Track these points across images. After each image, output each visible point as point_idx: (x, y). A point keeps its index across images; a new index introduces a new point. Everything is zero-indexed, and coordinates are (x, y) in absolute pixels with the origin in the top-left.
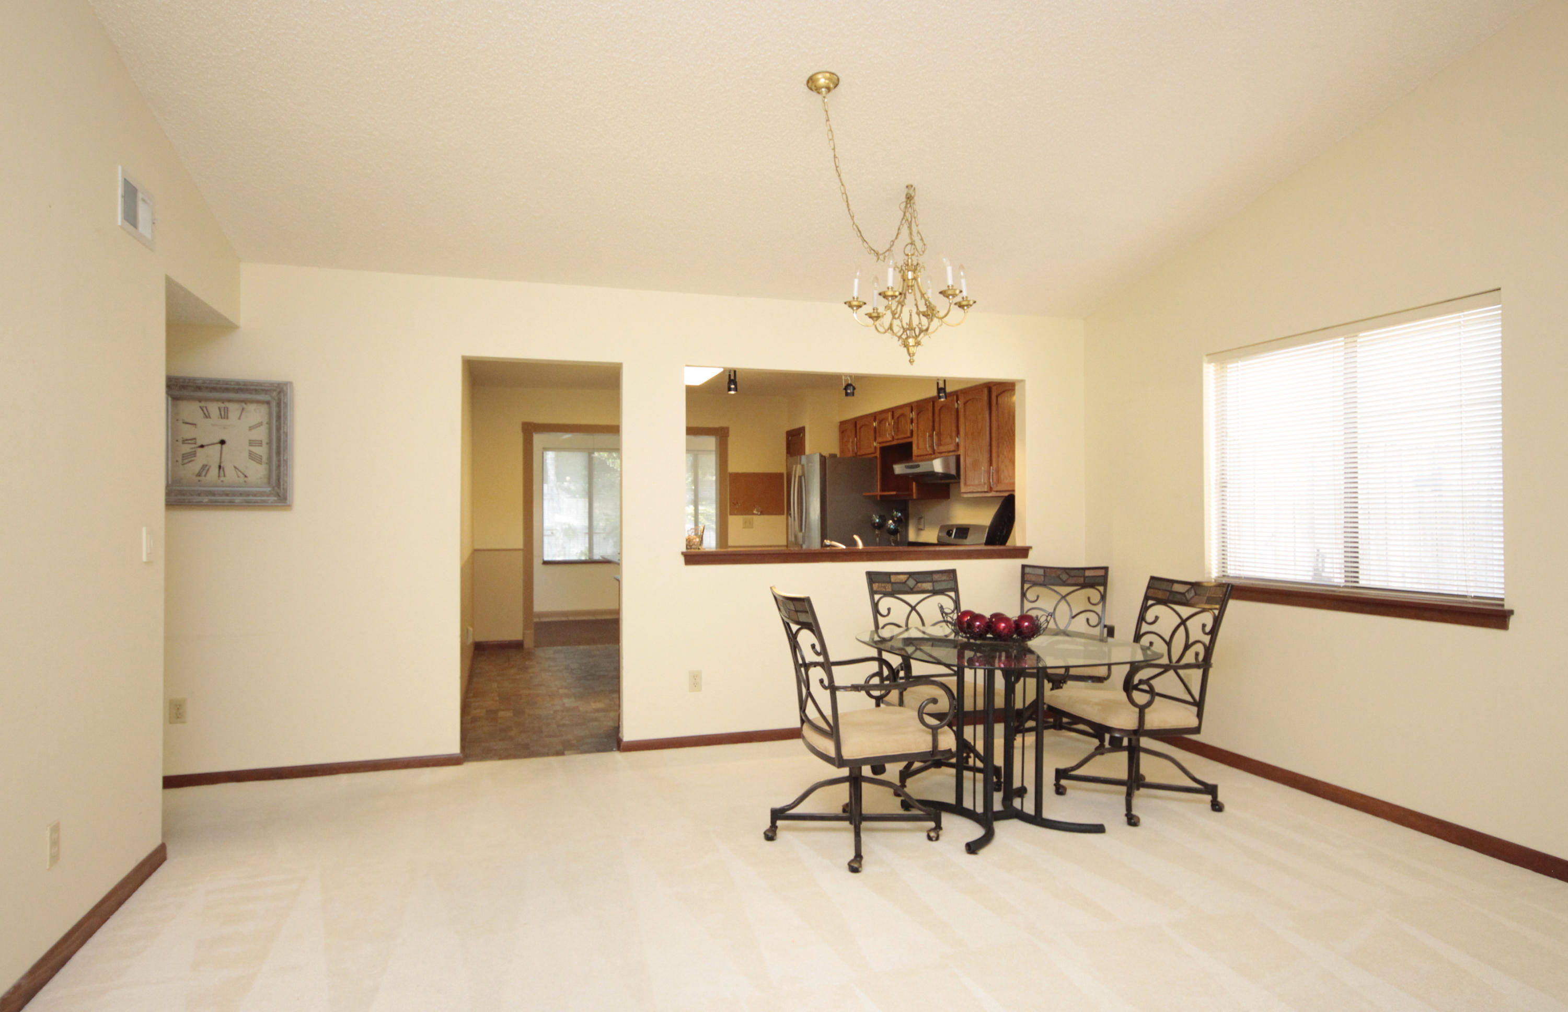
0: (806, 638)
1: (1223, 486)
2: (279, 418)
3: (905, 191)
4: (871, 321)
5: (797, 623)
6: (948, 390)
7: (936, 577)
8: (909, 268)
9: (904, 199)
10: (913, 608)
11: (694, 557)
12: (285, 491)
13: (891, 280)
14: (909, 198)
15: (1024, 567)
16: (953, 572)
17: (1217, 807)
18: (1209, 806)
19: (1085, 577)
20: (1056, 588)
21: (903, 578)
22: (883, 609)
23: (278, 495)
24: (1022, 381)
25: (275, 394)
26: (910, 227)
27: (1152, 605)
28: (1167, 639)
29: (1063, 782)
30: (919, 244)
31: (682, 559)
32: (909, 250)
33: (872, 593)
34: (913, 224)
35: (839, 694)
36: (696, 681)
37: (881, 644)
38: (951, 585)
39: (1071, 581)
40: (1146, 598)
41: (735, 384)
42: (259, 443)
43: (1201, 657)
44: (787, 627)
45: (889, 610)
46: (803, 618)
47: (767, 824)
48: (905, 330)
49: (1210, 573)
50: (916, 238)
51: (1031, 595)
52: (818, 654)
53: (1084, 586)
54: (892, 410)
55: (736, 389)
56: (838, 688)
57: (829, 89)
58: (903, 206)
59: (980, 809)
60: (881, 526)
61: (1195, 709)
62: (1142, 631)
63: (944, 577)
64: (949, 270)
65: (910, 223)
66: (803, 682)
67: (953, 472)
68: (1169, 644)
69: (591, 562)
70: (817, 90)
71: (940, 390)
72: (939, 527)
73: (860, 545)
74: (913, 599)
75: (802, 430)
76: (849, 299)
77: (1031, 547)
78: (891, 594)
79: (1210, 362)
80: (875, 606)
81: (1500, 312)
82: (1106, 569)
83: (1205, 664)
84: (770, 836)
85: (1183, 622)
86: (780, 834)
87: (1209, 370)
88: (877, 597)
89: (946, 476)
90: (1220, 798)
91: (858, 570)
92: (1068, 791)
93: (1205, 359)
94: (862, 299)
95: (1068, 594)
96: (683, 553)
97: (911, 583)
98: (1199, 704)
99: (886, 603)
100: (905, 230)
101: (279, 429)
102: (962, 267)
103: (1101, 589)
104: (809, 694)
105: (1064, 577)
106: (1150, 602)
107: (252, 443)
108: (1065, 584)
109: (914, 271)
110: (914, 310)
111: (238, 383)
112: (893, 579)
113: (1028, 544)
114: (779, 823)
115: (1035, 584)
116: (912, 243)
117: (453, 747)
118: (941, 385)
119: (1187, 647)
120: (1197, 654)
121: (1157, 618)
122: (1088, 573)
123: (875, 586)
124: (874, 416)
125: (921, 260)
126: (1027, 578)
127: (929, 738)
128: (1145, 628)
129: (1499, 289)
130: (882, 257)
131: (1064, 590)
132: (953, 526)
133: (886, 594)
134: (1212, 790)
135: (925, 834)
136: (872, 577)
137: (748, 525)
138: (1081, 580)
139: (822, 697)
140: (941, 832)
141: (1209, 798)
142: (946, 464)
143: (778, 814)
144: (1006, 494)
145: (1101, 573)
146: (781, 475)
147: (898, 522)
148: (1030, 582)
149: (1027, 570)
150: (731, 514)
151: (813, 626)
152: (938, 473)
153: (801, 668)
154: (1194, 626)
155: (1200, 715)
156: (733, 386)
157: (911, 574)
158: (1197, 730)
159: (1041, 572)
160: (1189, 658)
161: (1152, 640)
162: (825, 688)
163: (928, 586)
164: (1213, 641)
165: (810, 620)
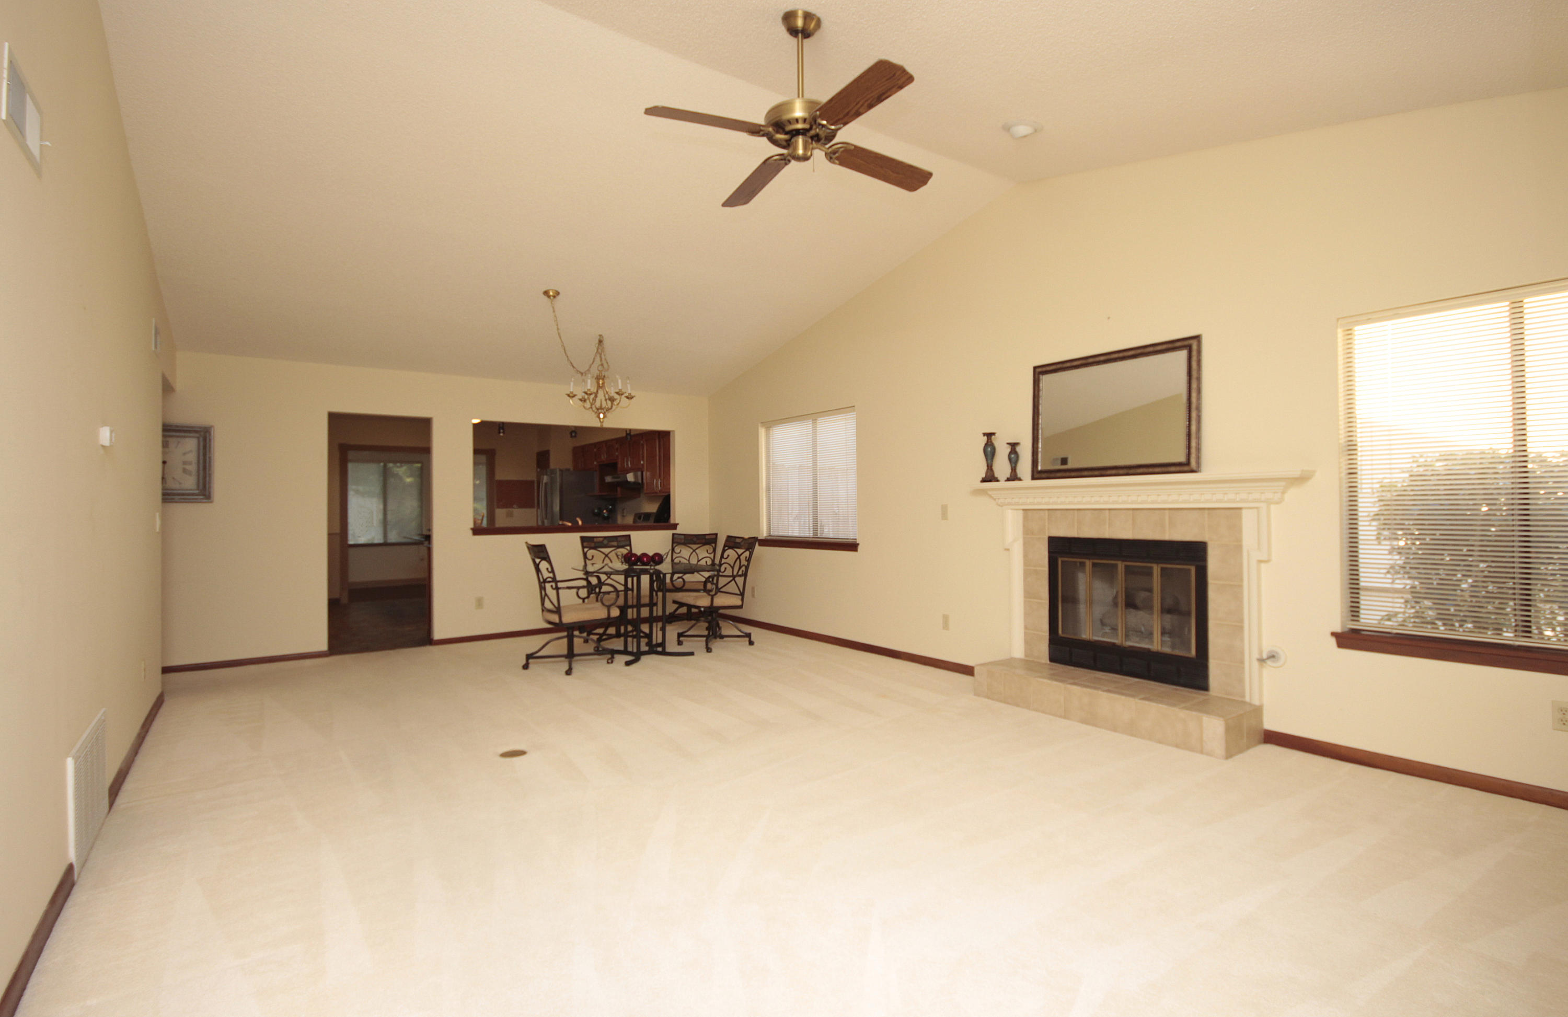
0: (544, 565)
1: (768, 489)
2: (205, 447)
3: (598, 337)
4: (581, 402)
5: (539, 558)
6: (632, 434)
7: (619, 539)
8: (600, 379)
9: (597, 341)
10: (607, 556)
11: (477, 531)
12: (210, 493)
13: (590, 385)
14: (600, 342)
15: (673, 534)
16: (629, 536)
17: (751, 643)
18: (748, 643)
19: (705, 539)
20: (690, 545)
21: (601, 539)
22: (589, 556)
23: (204, 495)
24: (674, 431)
25: (202, 433)
26: (601, 357)
27: (727, 549)
28: (732, 565)
29: (681, 639)
30: (605, 365)
31: (471, 532)
32: (600, 368)
33: (583, 547)
34: (603, 354)
35: (561, 591)
36: (480, 603)
37: (587, 573)
38: (628, 543)
39: (698, 541)
40: (725, 546)
41: (503, 429)
42: (190, 463)
43: (744, 573)
44: (534, 561)
45: (593, 557)
46: (542, 555)
47: (524, 662)
48: (598, 409)
49: (763, 534)
50: (604, 362)
51: (677, 550)
52: (550, 572)
53: (704, 544)
54: (606, 442)
55: (503, 433)
56: (560, 588)
57: (554, 297)
58: (597, 345)
59: (635, 650)
60: (599, 514)
61: (740, 597)
62: (722, 562)
63: (623, 539)
64: (620, 381)
65: (601, 354)
66: (542, 588)
67: (640, 481)
68: (733, 568)
69: (385, 544)
70: (549, 296)
71: (627, 434)
72: (633, 515)
73: (580, 523)
74: (606, 550)
75: (547, 452)
76: (569, 393)
77: (678, 524)
78: (595, 548)
79: (762, 426)
80: (585, 555)
81: (855, 416)
82: (716, 534)
83: (745, 575)
84: (526, 667)
85: (739, 557)
86: (531, 666)
87: (762, 432)
88: (586, 550)
89: (635, 483)
90: (752, 639)
91: (575, 538)
92: (684, 643)
93: (760, 425)
94: (575, 393)
95: (697, 549)
96: (472, 529)
97: (605, 542)
98: (742, 594)
99: (591, 553)
100: (598, 359)
101: (205, 455)
102: (628, 378)
103: (713, 545)
104: (546, 595)
105: (695, 539)
106: (726, 548)
107: (185, 463)
108: (695, 543)
109: (603, 379)
110: (604, 399)
111: (177, 426)
112: (595, 540)
113: (677, 522)
114: (530, 661)
115: (679, 544)
116: (602, 365)
117: (324, 647)
118: (628, 432)
119: (740, 568)
120: (743, 571)
121: (728, 556)
122: (707, 537)
123: (585, 544)
124: (595, 445)
125: (606, 374)
126: (675, 540)
127: (606, 612)
128: (723, 561)
129: (854, 406)
130: (584, 374)
131: (694, 547)
132: (642, 513)
133: (591, 548)
134: (748, 635)
135: (606, 661)
136: (582, 538)
137: (510, 515)
138: (704, 541)
139: (551, 593)
140: (614, 660)
141: (747, 639)
142: (636, 477)
143: (529, 657)
144: (667, 494)
145: (714, 536)
146: (532, 482)
147: (609, 511)
148: (676, 542)
149: (675, 536)
150: (498, 507)
151: (547, 558)
152: (630, 482)
153: (542, 584)
154: (743, 557)
155: (742, 600)
156: (502, 431)
157: (605, 538)
158: (741, 607)
159: (683, 537)
160: (740, 573)
161: (726, 567)
162: (554, 589)
163: (615, 544)
164: (748, 564)
165: (546, 556)
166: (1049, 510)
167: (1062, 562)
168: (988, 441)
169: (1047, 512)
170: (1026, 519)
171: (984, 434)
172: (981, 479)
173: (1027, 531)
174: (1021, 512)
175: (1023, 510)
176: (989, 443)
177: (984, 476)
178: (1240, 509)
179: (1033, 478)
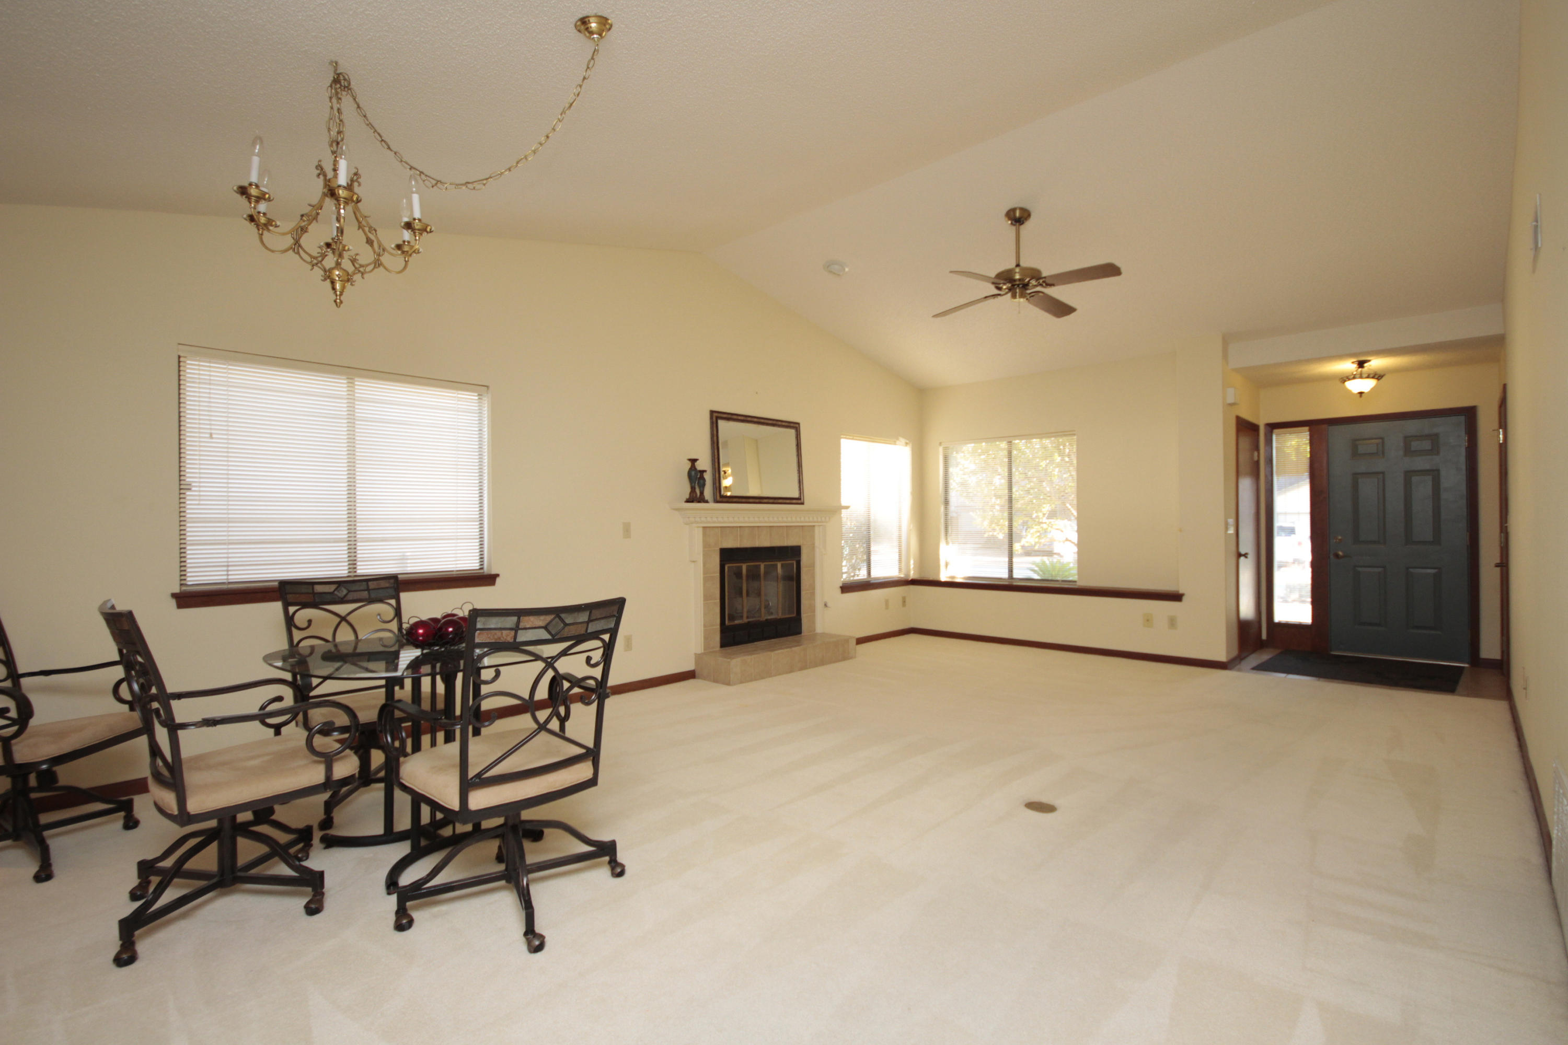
166: (721, 527)
167: (728, 567)
168: (692, 466)
169: (720, 529)
170: (704, 535)
171: (690, 460)
172: (685, 500)
173: (706, 545)
174: (701, 529)
175: (704, 528)
176: (693, 468)
177: (688, 496)
178: (814, 526)
179: (716, 501)
